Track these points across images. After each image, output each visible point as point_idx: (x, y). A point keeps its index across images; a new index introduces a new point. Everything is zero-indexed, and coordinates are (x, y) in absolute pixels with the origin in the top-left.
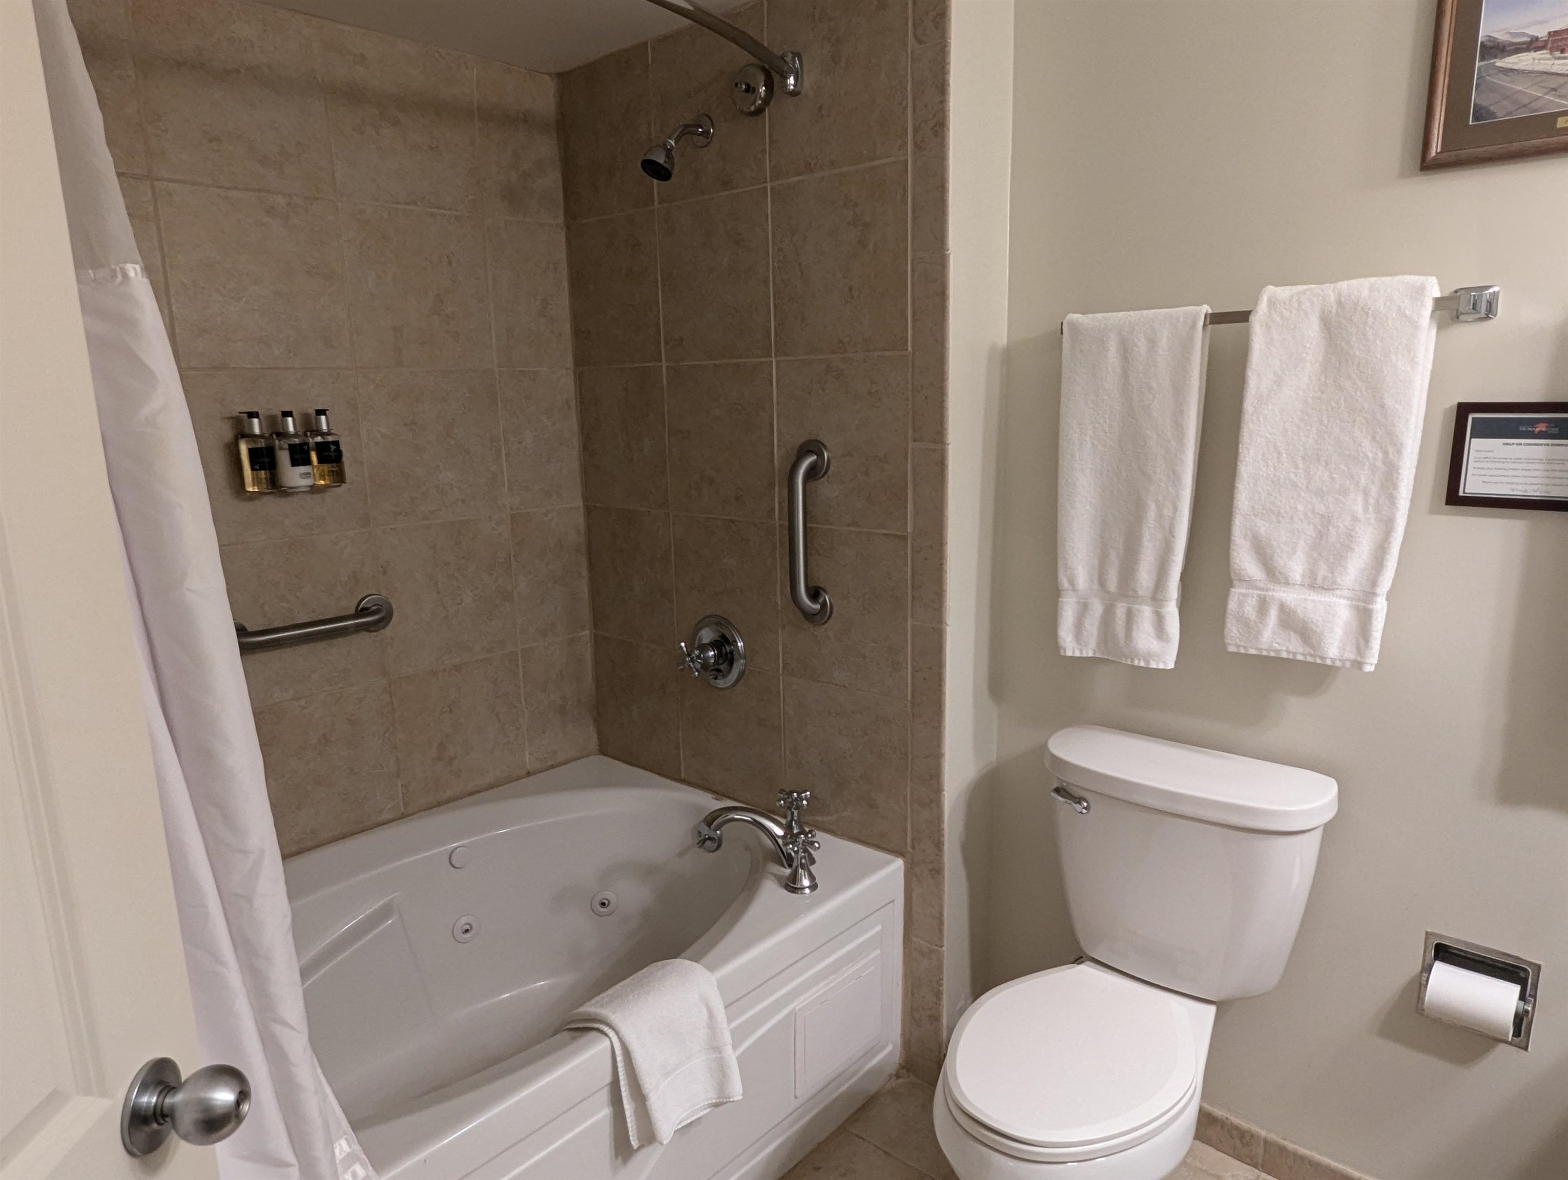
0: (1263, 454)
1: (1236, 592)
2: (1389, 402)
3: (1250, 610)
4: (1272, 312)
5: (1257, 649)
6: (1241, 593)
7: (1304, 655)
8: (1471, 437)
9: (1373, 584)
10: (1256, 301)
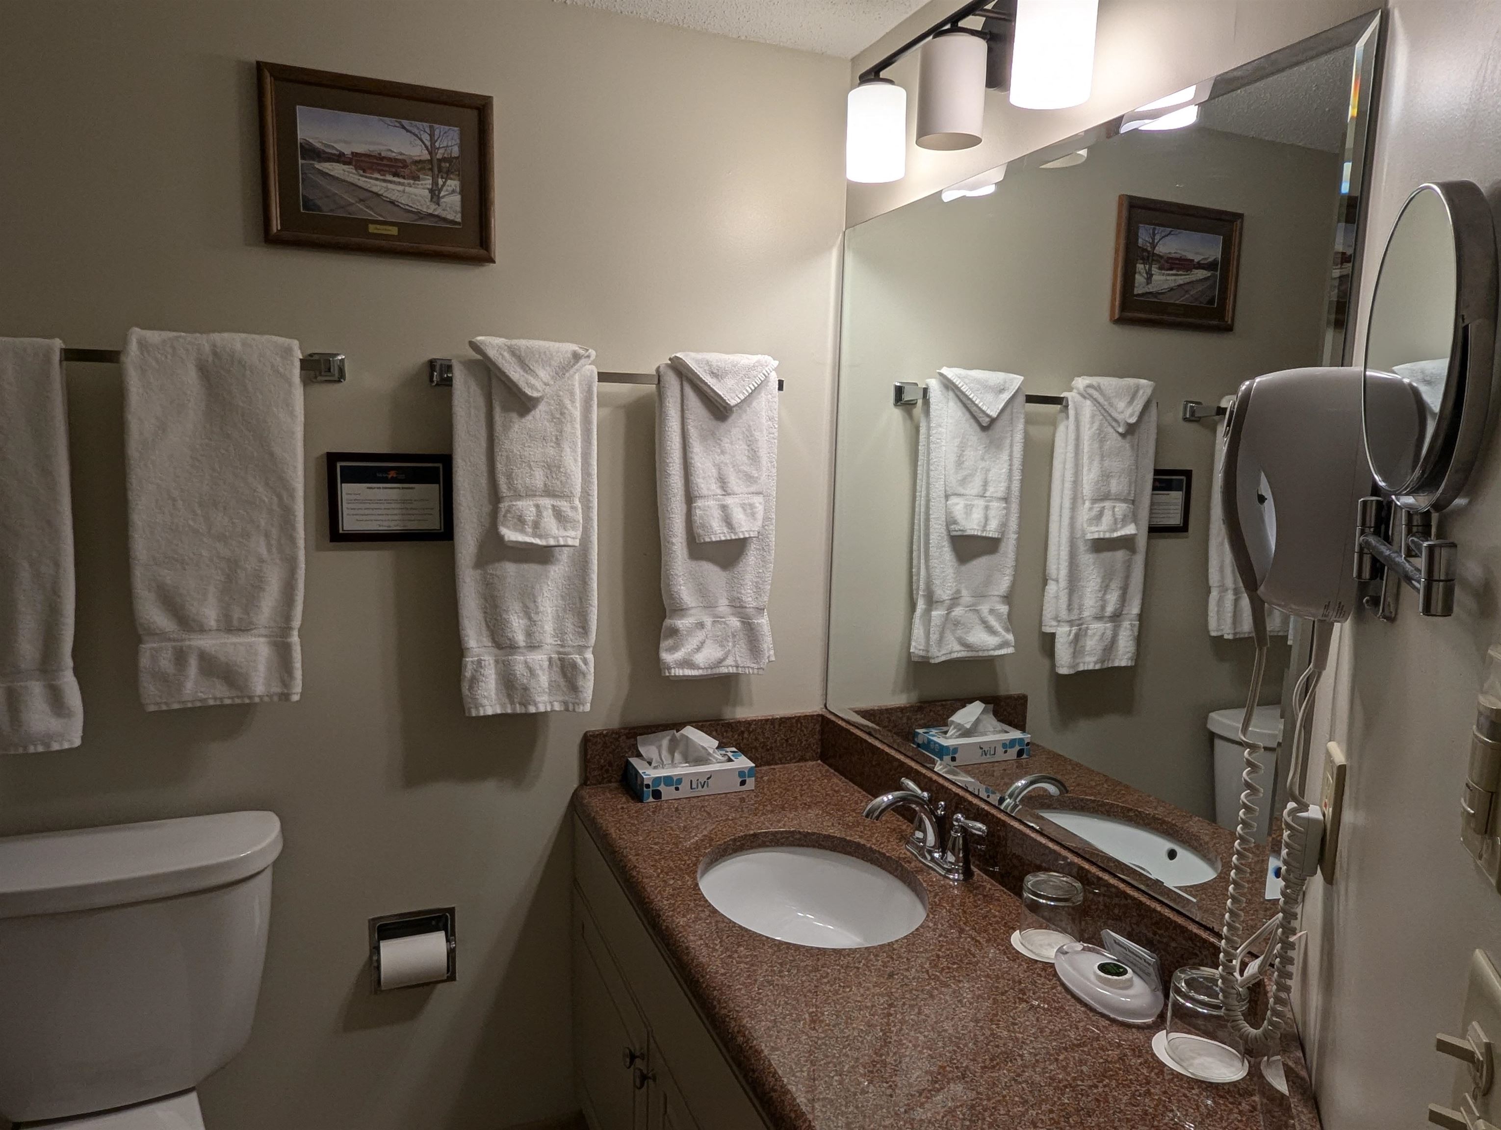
0: (157, 501)
1: (147, 647)
2: (277, 450)
3: (166, 663)
4: (146, 354)
5: (179, 702)
6: (153, 648)
7: (232, 698)
8: (342, 482)
9: (288, 618)
10: (125, 341)
